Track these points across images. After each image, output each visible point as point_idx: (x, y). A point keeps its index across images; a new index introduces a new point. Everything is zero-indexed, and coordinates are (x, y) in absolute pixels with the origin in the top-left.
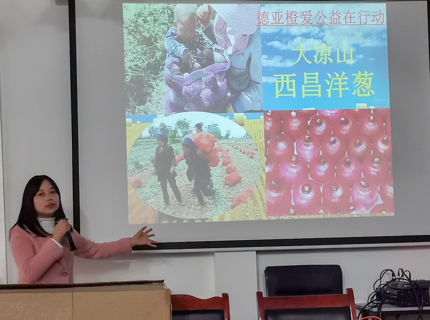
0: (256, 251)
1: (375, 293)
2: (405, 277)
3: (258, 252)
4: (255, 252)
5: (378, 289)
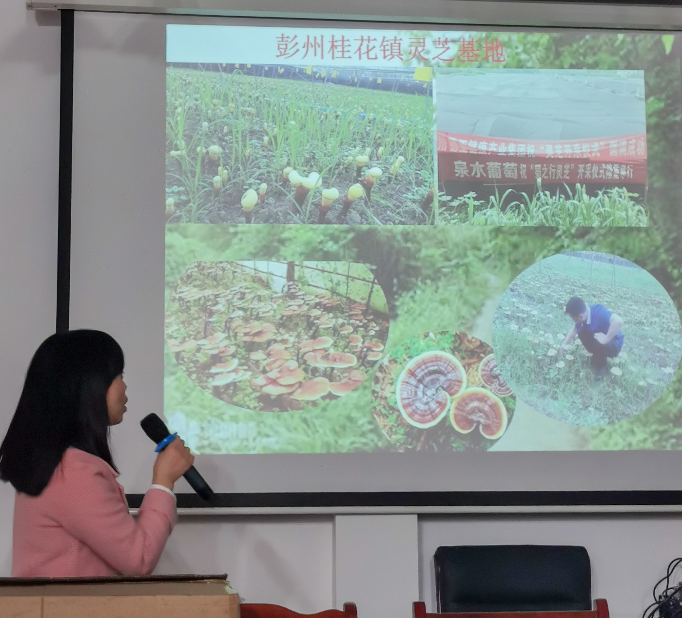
0: (418, 514)
1: (657, 605)
3: (422, 517)
4: (416, 516)
5: (663, 598)
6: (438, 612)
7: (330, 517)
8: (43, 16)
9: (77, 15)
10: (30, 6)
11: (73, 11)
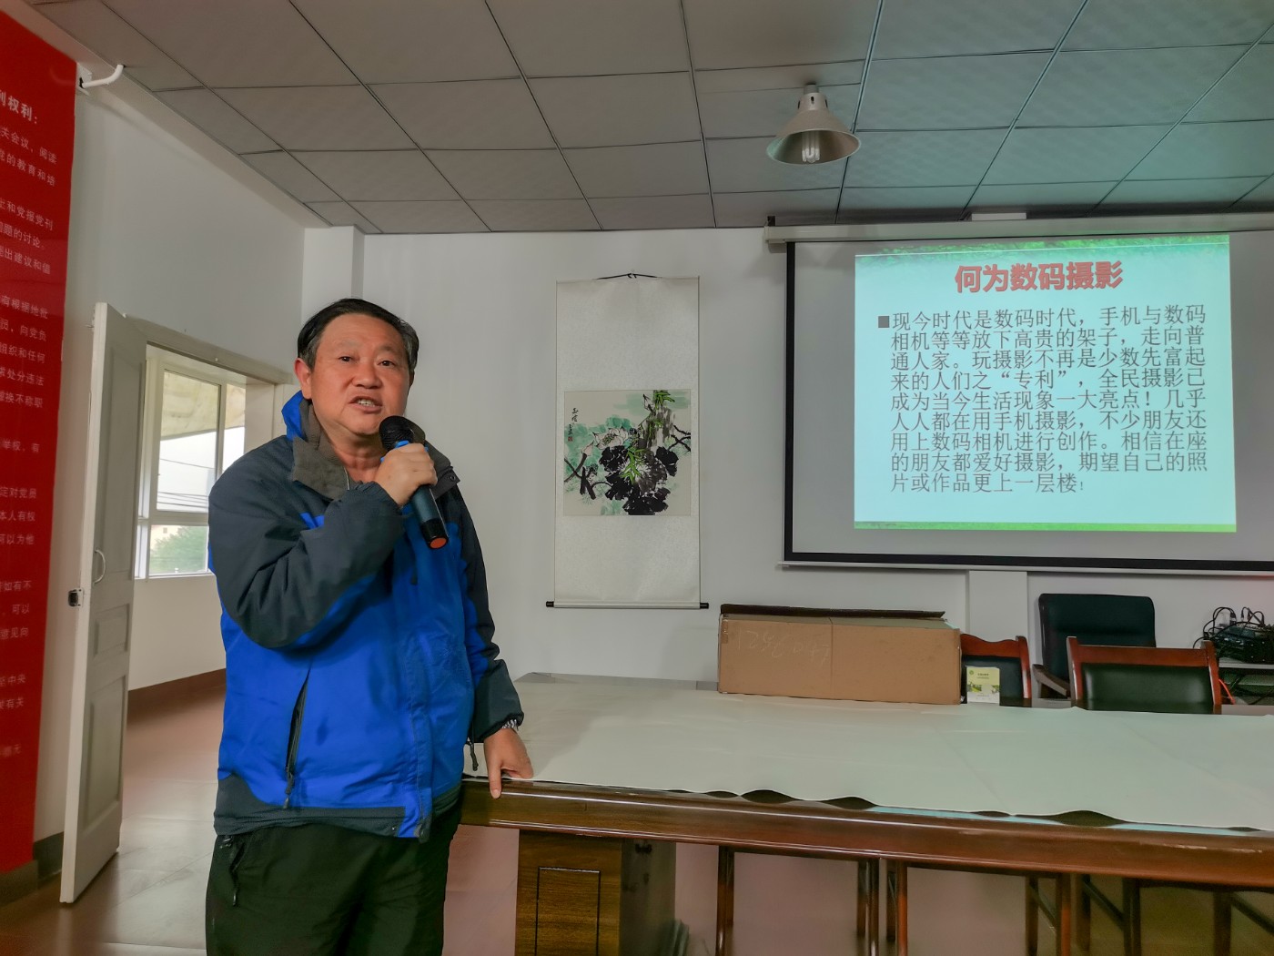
2: (1254, 621)
3: (1030, 573)
4: (1026, 573)
5: (1210, 634)
7: (965, 571)
9: (797, 245)
10: (767, 241)
11: (794, 243)
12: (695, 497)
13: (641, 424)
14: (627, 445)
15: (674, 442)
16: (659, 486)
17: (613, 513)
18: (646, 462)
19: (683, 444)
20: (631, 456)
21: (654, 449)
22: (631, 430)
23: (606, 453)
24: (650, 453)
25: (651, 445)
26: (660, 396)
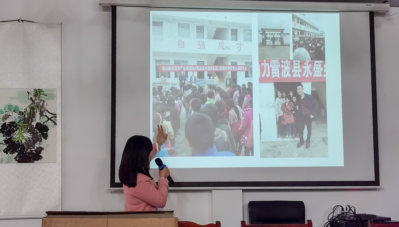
0: (242, 190)
1: (329, 222)
2: (351, 212)
3: (244, 191)
5: (331, 220)
6: (250, 224)
8: (105, 8)
10: (100, 4)
11: (116, 6)
12: (59, 152)
13: (26, 109)
14: (17, 121)
15: (46, 119)
16: (37, 145)
17: (8, 162)
18: (29, 131)
19: (51, 120)
20: (20, 128)
21: (34, 124)
22: (20, 112)
23: (4, 126)
24: (31, 126)
25: (32, 121)
26: (38, 93)
